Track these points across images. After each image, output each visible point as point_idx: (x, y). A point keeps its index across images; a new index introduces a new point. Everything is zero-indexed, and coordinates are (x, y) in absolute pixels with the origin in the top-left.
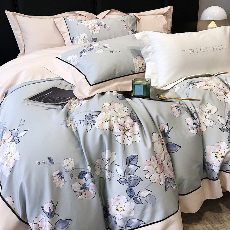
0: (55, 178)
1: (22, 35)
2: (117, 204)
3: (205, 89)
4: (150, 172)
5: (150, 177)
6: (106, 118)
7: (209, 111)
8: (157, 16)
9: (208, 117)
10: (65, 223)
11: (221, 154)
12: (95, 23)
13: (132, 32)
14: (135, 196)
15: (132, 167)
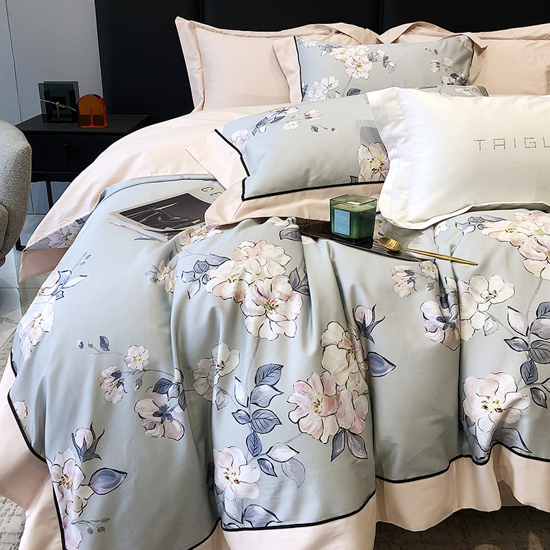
0: (106, 381)
1: (203, 72)
2: (228, 465)
3: (501, 239)
4: (301, 409)
5: (299, 420)
6: (233, 274)
7: (490, 294)
8: (534, 43)
9: (483, 307)
10: (111, 478)
11: (497, 403)
12: (363, 52)
13: (453, 80)
14: (261, 455)
15: (265, 389)
